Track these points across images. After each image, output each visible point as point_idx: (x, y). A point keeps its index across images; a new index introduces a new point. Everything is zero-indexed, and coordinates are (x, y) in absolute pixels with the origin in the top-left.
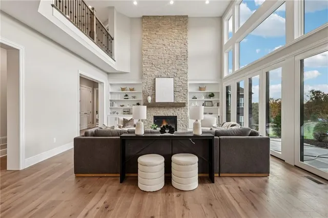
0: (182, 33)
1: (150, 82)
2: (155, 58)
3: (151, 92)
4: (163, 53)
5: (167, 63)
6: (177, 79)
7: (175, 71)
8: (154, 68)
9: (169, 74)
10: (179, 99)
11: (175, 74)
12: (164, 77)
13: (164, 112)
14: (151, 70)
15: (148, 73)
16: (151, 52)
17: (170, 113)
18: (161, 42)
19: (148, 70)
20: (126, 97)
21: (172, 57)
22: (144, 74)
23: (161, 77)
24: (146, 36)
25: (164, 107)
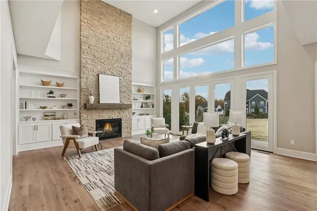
0: (126, 30)
1: (92, 78)
2: (99, 50)
3: (93, 91)
4: (107, 47)
5: (111, 58)
6: (122, 78)
7: (120, 69)
8: (97, 61)
9: (113, 71)
10: (123, 100)
11: (120, 73)
12: (108, 75)
13: (108, 115)
14: (93, 63)
15: (89, 67)
16: (93, 41)
17: (114, 115)
18: (104, 32)
19: (89, 62)
20: (51, 95)
21: (117, 53)
22: (84, 67)
23: (105, 73)
24: (87, 19)
25: (109, 109)
